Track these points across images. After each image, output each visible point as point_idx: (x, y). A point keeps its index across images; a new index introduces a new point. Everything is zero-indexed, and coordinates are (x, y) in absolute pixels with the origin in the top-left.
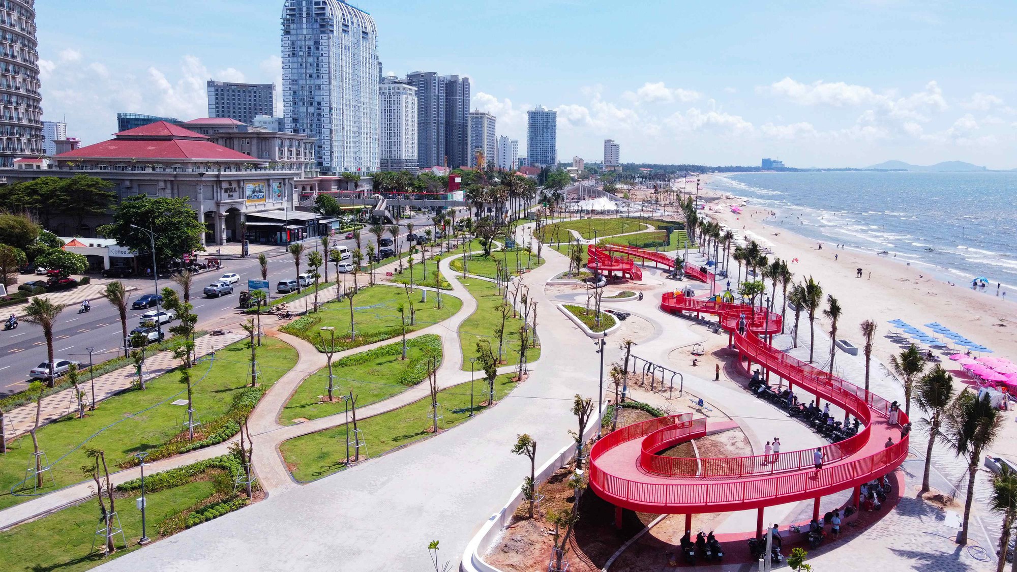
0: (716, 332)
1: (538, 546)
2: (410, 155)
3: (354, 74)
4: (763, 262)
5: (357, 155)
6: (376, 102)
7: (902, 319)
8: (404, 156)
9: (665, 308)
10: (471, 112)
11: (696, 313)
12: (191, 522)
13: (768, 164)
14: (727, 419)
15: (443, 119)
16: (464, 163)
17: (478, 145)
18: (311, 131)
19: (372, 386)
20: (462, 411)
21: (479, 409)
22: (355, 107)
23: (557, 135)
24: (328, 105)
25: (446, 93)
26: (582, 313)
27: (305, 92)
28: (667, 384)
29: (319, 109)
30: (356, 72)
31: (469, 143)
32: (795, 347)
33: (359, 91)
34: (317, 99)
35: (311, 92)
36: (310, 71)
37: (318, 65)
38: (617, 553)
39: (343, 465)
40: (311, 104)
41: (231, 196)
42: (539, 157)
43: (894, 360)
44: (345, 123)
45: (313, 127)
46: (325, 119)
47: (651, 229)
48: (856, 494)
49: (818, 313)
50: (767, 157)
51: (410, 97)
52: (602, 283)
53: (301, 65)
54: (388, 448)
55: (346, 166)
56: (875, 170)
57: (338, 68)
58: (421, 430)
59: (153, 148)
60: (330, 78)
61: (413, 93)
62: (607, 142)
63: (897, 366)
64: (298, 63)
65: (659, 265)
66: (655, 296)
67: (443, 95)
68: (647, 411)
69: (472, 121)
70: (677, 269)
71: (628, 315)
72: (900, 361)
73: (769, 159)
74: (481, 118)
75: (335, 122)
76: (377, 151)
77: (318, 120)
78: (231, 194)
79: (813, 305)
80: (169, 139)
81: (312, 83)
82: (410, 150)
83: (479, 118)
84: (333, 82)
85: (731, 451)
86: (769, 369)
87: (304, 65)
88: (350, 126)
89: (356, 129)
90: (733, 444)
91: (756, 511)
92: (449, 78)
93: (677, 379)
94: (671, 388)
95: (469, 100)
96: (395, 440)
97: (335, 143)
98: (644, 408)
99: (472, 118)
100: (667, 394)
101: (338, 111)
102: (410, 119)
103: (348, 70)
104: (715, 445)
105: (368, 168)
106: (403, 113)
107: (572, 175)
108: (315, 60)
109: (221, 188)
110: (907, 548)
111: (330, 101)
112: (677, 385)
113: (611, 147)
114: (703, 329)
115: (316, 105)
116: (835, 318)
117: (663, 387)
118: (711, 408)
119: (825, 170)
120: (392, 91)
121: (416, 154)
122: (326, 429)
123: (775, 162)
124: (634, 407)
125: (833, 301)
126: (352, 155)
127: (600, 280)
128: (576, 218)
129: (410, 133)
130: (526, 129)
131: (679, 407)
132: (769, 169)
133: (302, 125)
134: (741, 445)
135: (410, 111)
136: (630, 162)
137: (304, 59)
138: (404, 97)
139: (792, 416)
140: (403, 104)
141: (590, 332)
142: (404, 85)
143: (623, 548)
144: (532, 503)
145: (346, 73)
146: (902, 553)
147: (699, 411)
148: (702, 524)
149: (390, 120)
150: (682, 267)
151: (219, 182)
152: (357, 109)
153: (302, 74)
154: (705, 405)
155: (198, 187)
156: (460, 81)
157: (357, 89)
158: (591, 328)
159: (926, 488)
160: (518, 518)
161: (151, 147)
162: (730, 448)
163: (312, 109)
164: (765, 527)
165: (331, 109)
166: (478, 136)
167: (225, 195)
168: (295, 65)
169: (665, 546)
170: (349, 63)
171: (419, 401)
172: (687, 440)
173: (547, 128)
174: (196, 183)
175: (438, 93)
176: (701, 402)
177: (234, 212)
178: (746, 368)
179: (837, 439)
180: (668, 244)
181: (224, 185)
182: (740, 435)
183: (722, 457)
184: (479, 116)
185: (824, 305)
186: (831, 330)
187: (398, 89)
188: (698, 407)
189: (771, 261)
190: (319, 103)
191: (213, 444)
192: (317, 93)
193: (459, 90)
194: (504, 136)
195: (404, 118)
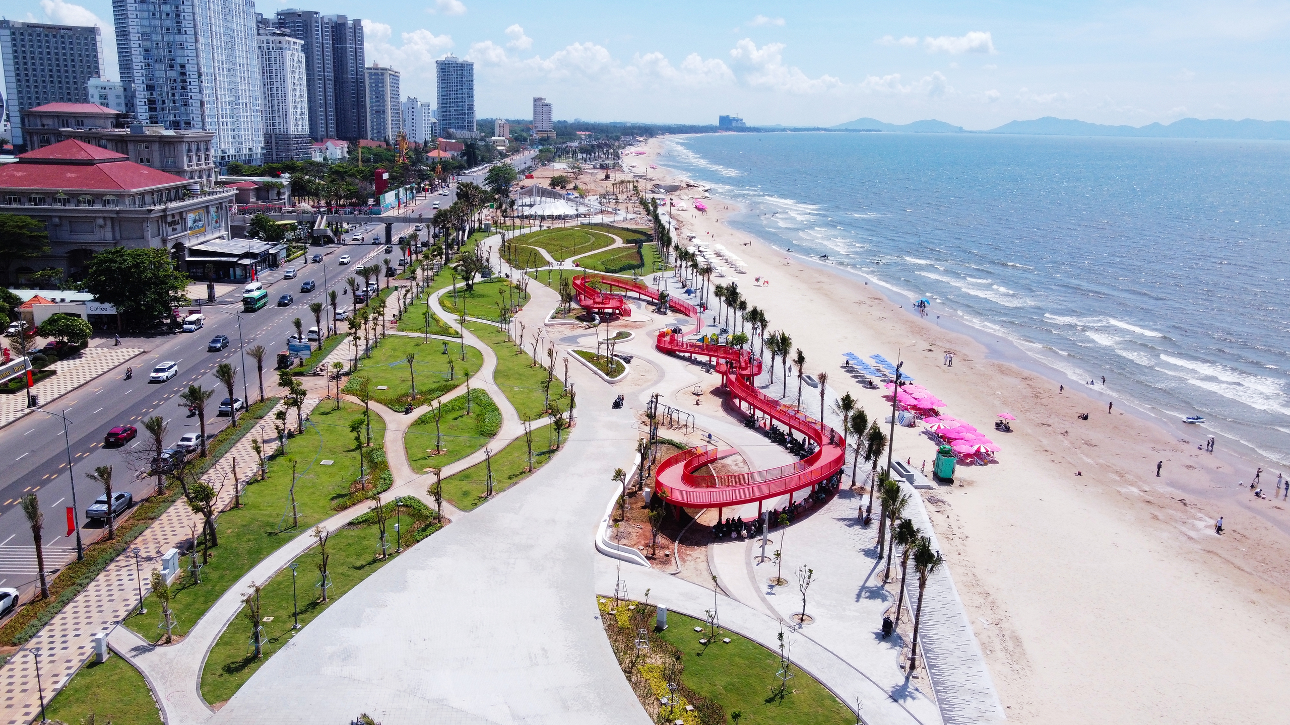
0: (708, 371)
1: (634, 534)
2: (300, 128)
3: (226, 27)
4: (743, 306)
5: (236, 132)
6: (256, 62)
7: (853, 353)
8: (292, 130)
9: (660, 349)
10: (366, 66)
11: (689, 355)
12: (419, 538)
13: (726, 123)
14: (729, 448)
15: (330, 74)
16: (362, 135)
17: (380, 112)
18: (174, 102)
19: (461, 439)
20: (544, 453)
21: (552, 451)
22: (229, 70)
23: (475, 93)
24: (196, 69)
25: (333, 39)
26: (592, 358)
27: (161, 52)
28: (682, 422)
29: (183, 74)
30: (229, 25)
31: (368, 106)
32: (772, 383)
33: (233, 49)
34: (179, 60)
35: (170, 52)
36: (168, 23)
37: (178, 15)
38: (681, 534)
39: (483, 499)
40: (172, 67)
41: (174, 230)
42: (453, 120)
43: (837, 402)
44: (219, 92)
45: (177, 97)
46: (193, 87)
47: (619, 243)
48: (813, 488)
49: (789, 362)
50: (724, 114)
51: (296, 53)
52: (597, 322)
53: (154, 14)
54: (506, 485)
55: (223, 147)
56: (846, 130)
57: (205, 20)
58: (521, 471)
59: (73, 175)
60: (196, 34)
61: (299, 48)
62: (536, 100)
63: (839, 407)
64: (148, 11)
65: (642, 297)
66: (649, 334)
67: (328, 43)
68: (673, 444)
69: (371, 79)
70: (662, 303)
71: (632, 357)
72: (841, 403)
73: (728, 117)
74: (382, 74)
75: (206, 92)
76: (260, 126)
77: (183, 88)
78: (175, 227)
79: (785, 353)
80: (90, 163)
81: (171, 39)
82: (300, 123)
83: (379, 74)
84: (201, 39)
85: (735, 469)
86: (755, 407)
87: (158, 15)
88: (225, 96)
89: (233, 99)
90: (736, 465)
91: (758, 503)
92: (335, 19)
93: (691, 419)
94: (686, 426)
95: (363, 49)
96: (510, 478)
97: (207, 119)
98: (670, 443)
99: (371, 74)
100: (684, 430)
101: (209, 77)
102: (297, 82)
103: (218, 23)
104: (724, 466)
105: (250, 149)
106: (289, 76)
107: (499, 148)
108: (174, 8)
109: (166, 222)
110: (840, 517)
111: (198, 64)
112: (690, 424)
113: (541, 106)
114: (697, 369)
115: (179, 69)
116: (801, 365)
117: (679, 425)
118: (717, 440)
119: (791, 130)
120: (271, 45)
121: (307, 128)
122: (453, 475)
123: (734, 119)
124: (663, 442)
125: (800, 354)
126: (230, 133)
127: (594, 320)
128: (536, 227)
129: (298, 100)
130: (436, 85)
131: (695, 441)
132: (728, 129)
133: (161, 95)
134: (741, 465)
135: (297, 71)
136: (562, 119)
137: (157, 7)
138: (288, 54)
139: (773, 442)
140: (288, 63)
141: (607, 378)
142: (287, 38)
143: (683, 531)
144: (623, 511)
145: (216, 26)
146: (839, 520)
147: (709, 442)
148: (729, 513)
149: (271, 83)
150: (666, 301)
151: (164, 217)
152: (232, 72)
153: (155, 27)
154: (713, 437)
155: (145, 225)
156: (350, 23)
157: (230, 45)
158: (607, 375)
159: (854, 484)
160: (616, 521)
161: (71, 174)
162: (735, 468)
163: (173, 74)
164: (763, 510)
165: (200, 75)
166: (379, 97)
167: (170, 229)
168: (146, 15)
169: (707, 528)
170: (219, 13)
171: (505, 449)
172: (705, 464)
173: (462, 83)
174: (140, 221)
175: (323, 39)
176: (710, 436)
177: (179, 246)
178: (738, 405)
179: (802, 457)
180: (642, 265)
181: (169, 219)
182: (740, 458)
183: (730, 474)
184: (379, 72)
185: (793, 355)
186: (798, 374)
187: (280, 42)
188: (708, 439)
189: (750, 308)
190: (183, 66)
191: (384, 491)
192: (179, 52)
193: (349, 35)
194: (412, 97)
195: (289, 81)
